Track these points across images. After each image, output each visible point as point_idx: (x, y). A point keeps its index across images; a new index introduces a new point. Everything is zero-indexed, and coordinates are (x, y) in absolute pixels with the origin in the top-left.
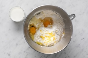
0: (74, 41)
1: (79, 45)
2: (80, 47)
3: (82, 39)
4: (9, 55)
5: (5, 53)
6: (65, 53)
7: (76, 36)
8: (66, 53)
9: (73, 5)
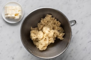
0: (80, 45)
1: (86, 48)
2: (86, 51)
3: (88, 42)
4: (13, 58)
5: (8, 57)
6: (70, 56)
7: (82, 38)
8: (72, 57)
9: (79, 7)
